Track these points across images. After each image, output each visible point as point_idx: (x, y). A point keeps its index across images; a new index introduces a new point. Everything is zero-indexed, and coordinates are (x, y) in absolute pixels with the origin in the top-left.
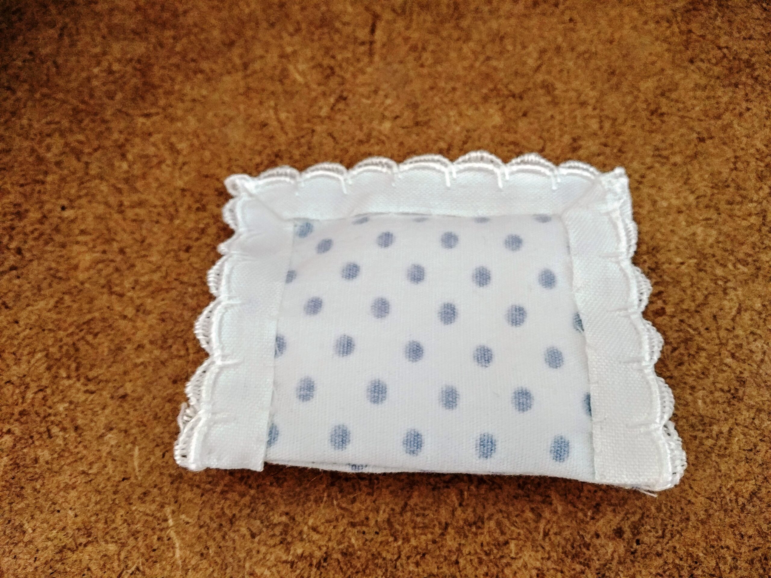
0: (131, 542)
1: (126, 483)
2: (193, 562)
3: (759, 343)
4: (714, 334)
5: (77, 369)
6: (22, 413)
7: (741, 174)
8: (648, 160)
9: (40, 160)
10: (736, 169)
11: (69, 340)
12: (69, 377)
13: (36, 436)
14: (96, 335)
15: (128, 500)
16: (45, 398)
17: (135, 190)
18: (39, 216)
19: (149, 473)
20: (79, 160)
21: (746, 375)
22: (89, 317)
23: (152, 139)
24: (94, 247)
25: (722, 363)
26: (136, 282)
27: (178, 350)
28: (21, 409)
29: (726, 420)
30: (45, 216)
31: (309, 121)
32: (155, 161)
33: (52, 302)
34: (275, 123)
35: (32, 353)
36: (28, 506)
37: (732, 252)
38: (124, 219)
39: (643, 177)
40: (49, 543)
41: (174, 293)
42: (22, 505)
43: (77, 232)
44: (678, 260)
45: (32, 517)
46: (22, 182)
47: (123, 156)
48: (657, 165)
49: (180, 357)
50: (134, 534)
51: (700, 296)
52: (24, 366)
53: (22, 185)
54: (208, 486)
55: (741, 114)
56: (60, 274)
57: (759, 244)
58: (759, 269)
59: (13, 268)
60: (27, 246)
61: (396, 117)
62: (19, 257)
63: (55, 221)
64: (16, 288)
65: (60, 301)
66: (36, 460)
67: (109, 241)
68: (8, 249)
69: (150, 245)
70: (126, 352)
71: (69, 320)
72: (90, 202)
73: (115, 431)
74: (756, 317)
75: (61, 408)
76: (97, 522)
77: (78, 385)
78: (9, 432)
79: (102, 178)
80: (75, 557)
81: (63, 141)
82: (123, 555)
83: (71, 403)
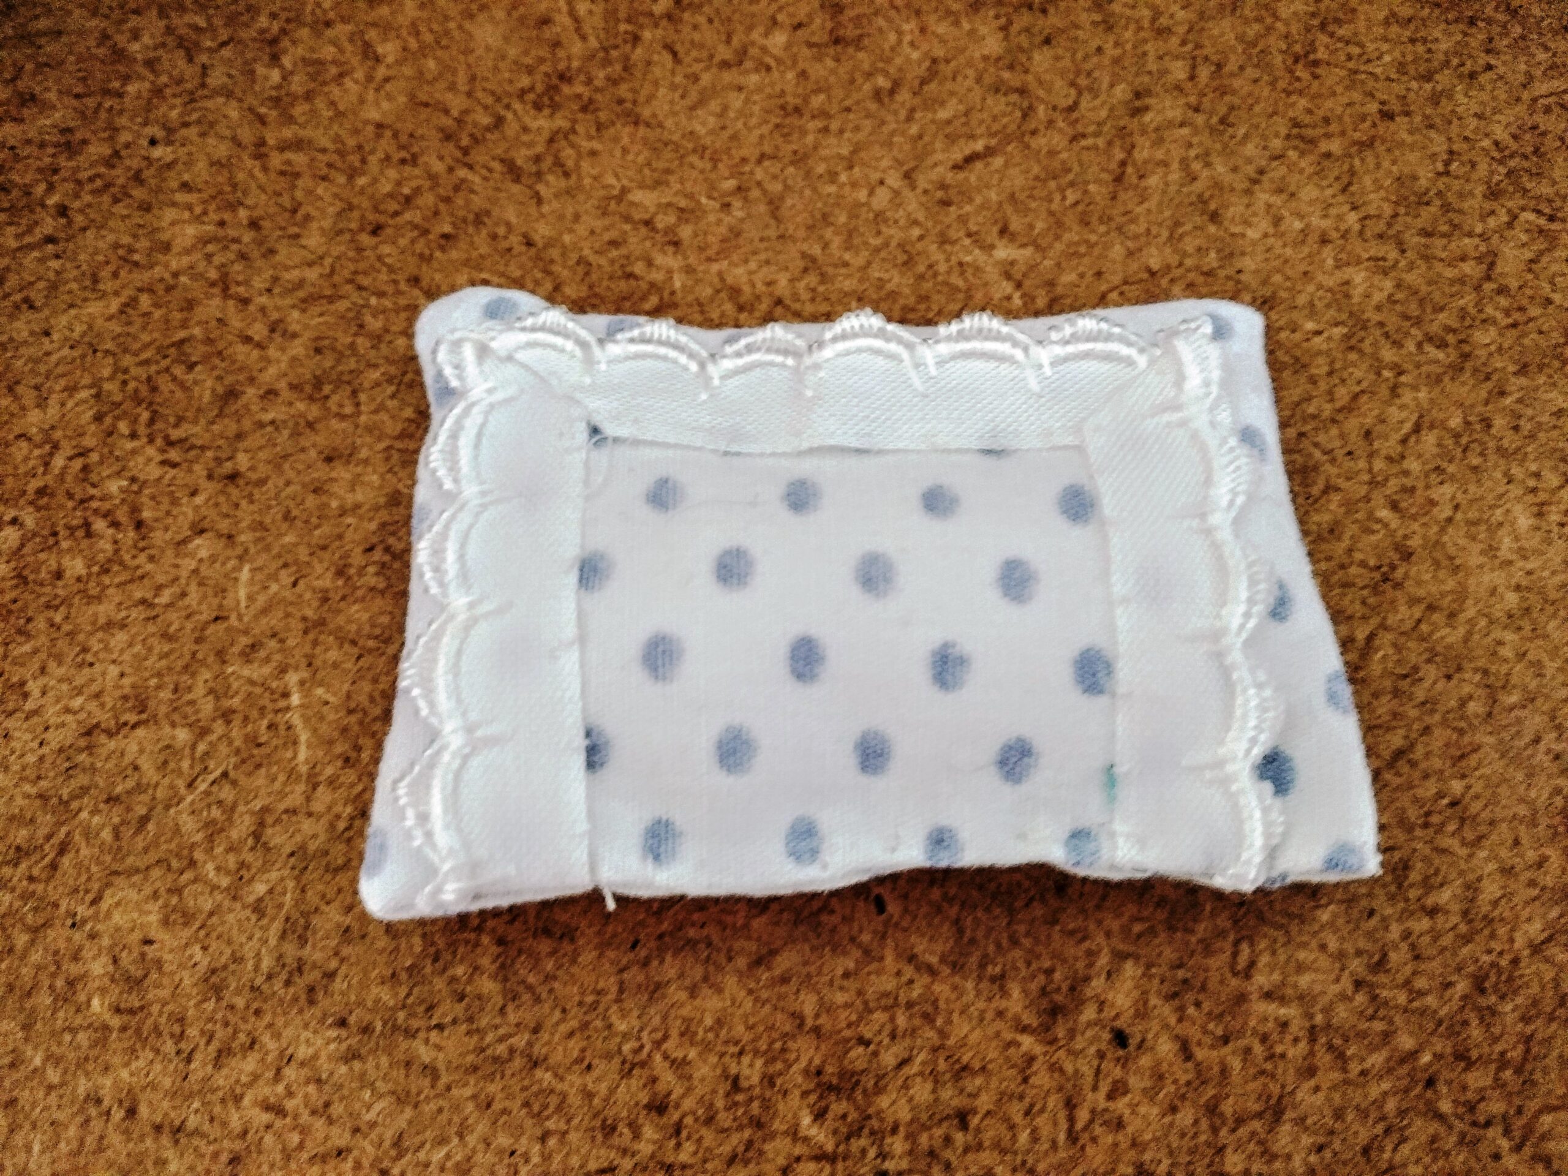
0: (219, 727)
1: (221, 626)
2: (329, 771)
3: (1448, 490)
4: (1362, 464)
5: (151, 422)
6: (41, 492)
7: (1456, 185)
8: (1277, 144)
9: (119, 54)
10: (1447, 173)
11: (141, 372)
12: (133, 436)
13: (63, 533)
14: (191, 367)
15: (221, 655)
16: (85, 468)
17: (291, 120)
18: (107, 151)
19: (265, 611)
20: (190, 60)
21: (1414, 542)
22: (182, 334)
23: (330, 33)
24: (205, 213)
25: (1371, 516)
26: (275, 279)
27: (341, 406)
28: (41, 484)
29: (1364, 618)
30: (116, 154)
31: (629, 21)
32: (333, 70)
33: (115, 305)
34: (567, 21)
35: (71, 389)
36: (36, 651)
37: (1418, 322)
38: (265, 169)
39: (1261, 172)
40: (69, 718)
41: (342, 306)
42: (27, 648)
43: (174, 184)
44: (1310, 326)
45: (43, 670)
46: (79, 89)
47: (275, 59)
48: (1292, 154)
49: (342, 417)
50: (227, 716)
51: (1343, 394)
52: (53, 411)
53: (77, 96)
54: (371, 643)
55: (1472, 75)
56: (136, 257)
57: (1473, 311)
58: (1466, 356)
59: (50, 240)
60: (76, 204)
61: (799, 26)
62: (63, 221)
63: (135, 163)
64: (51, 275)
65: (132, 302)
66: (59, 575)
67: (233, 206)
68: (43, 206)
69: (308, 218)
70: (244, 400)
71: (145, 337)
72: (203, 135)
73: (209, 534)
74: (1449, 442)
75: (114, 487)
76: (158, 687)
77: (151, 451)
78: (14, 521)
79: (229, 94)
80: (112, 744)
81: (162, 24)
82: (202, 747)
83: (133, 480)
